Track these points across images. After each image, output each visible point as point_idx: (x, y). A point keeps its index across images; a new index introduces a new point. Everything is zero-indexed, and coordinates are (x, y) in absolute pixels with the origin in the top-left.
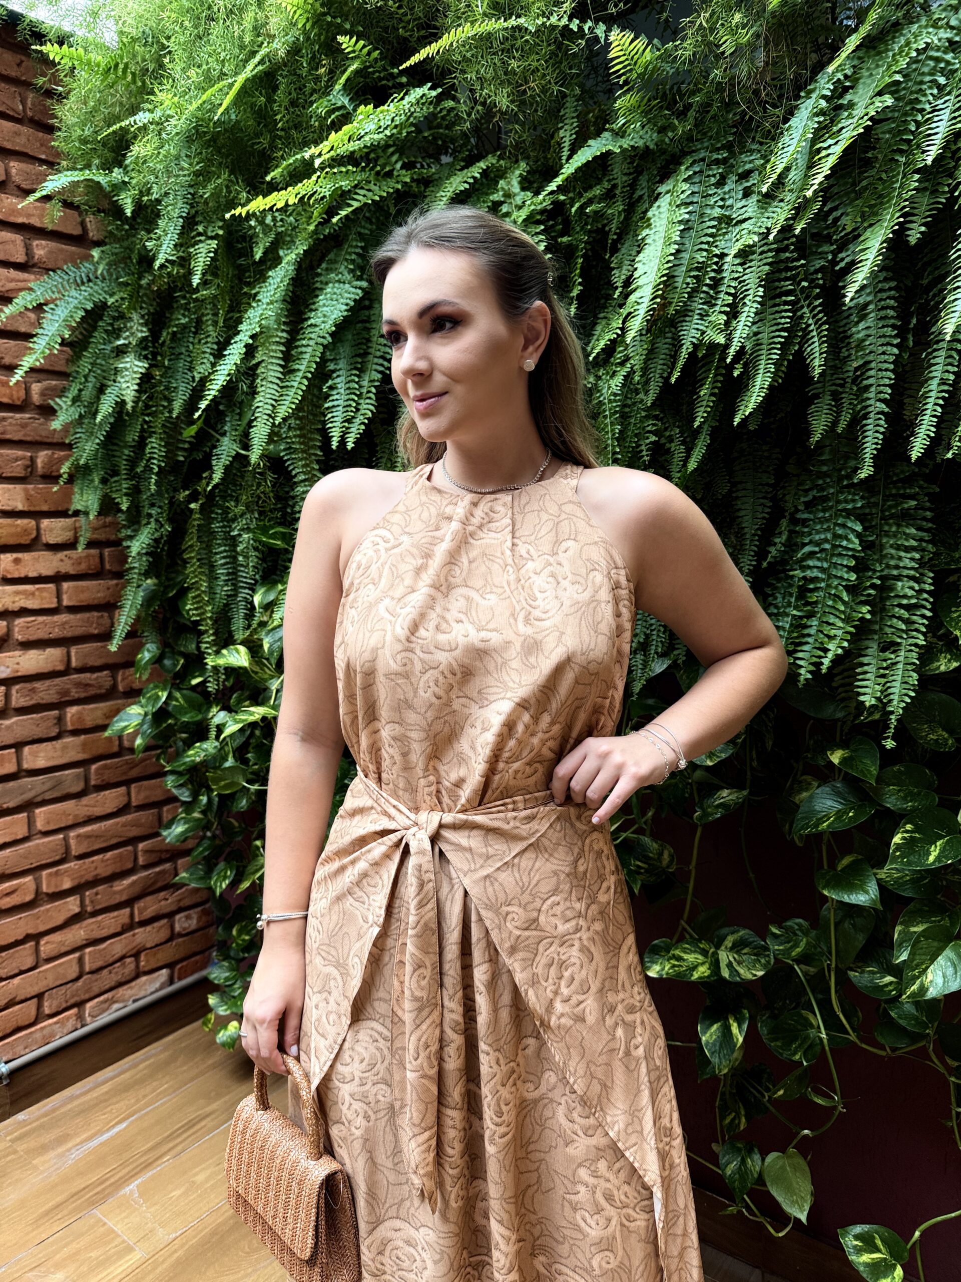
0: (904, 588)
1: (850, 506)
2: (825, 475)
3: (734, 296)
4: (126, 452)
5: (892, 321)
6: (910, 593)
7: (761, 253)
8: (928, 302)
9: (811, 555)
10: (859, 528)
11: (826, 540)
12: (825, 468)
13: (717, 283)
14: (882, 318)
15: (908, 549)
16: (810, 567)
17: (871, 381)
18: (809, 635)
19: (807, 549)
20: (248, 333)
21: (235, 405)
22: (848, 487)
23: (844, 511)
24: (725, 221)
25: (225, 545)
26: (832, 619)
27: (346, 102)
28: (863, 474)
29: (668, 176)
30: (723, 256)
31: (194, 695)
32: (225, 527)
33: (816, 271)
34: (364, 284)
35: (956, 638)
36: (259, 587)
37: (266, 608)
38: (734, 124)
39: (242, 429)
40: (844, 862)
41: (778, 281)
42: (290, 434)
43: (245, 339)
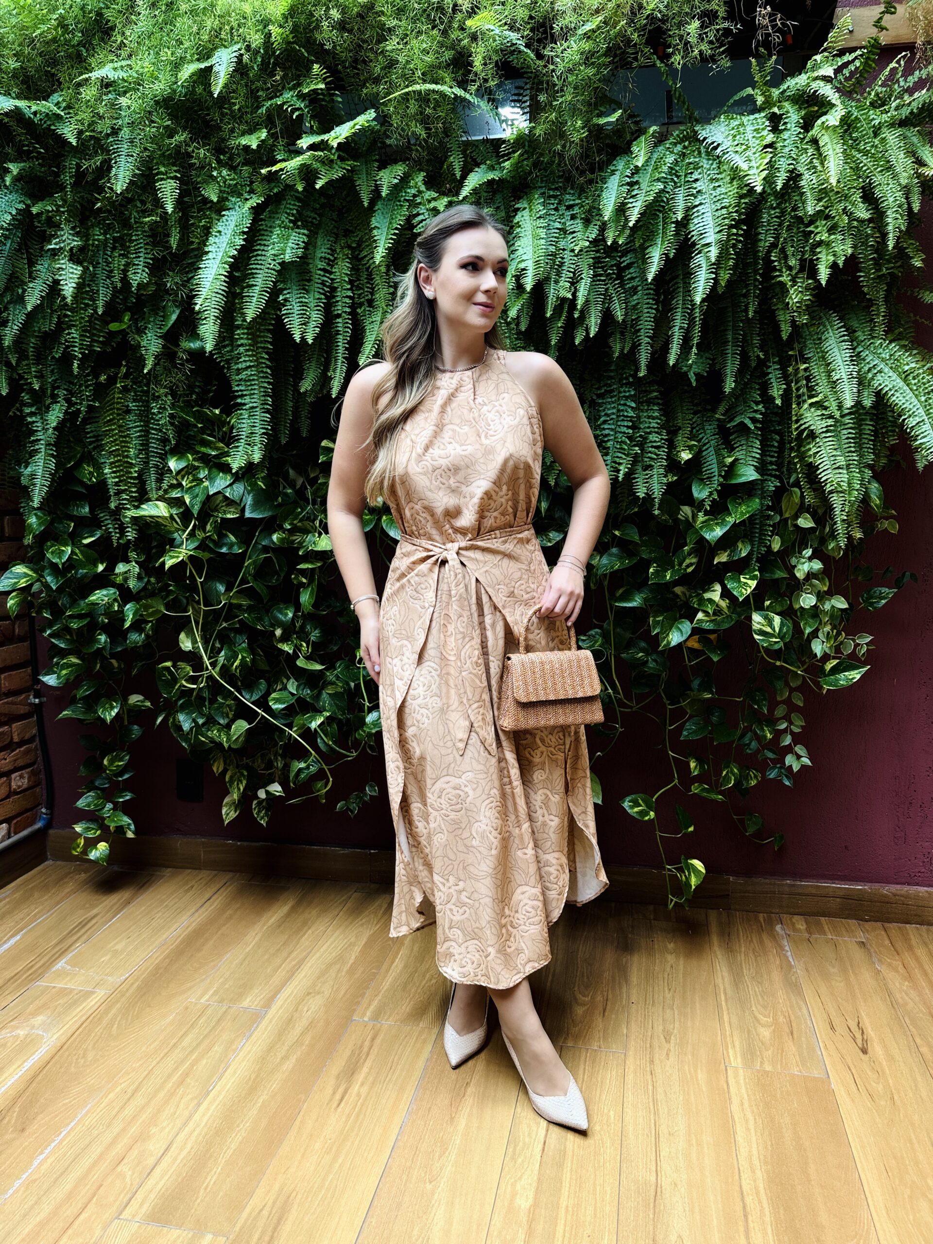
0: (653, 437)
1: (627, 394)
2: (611, 378)
5: (652, 297)
6: (657, 440)
7: (587, 252)
9: (605, 422)
10: (633, 405)
11: (613, 414)
12: (612, 374)
13: (562, 264)
14: (647, 294)
15: (654, 418)
16: (604, 429)
17: (641, 327)
19: (602, 419)
20: (221, 254)
21: (159, 309)
22: (626, 384)
23: (624, 396)
24: (563, 231)
25: (141, 421)
26: (620, 455)
27: (302, 105)
28: (641, 374)
29: (518, 198)
30: (564, 250)
31: (90, 551)
32: (141, 406)
33: (612, 266)
34: (306, 232)
35: (680, 462)
36: (169, 456)
37: (178, 473)
38: (559, 177)
39: (167, 328)
40: (620, 591)
41: (595, 268)
42: (238, 332)
43: (220, 258)
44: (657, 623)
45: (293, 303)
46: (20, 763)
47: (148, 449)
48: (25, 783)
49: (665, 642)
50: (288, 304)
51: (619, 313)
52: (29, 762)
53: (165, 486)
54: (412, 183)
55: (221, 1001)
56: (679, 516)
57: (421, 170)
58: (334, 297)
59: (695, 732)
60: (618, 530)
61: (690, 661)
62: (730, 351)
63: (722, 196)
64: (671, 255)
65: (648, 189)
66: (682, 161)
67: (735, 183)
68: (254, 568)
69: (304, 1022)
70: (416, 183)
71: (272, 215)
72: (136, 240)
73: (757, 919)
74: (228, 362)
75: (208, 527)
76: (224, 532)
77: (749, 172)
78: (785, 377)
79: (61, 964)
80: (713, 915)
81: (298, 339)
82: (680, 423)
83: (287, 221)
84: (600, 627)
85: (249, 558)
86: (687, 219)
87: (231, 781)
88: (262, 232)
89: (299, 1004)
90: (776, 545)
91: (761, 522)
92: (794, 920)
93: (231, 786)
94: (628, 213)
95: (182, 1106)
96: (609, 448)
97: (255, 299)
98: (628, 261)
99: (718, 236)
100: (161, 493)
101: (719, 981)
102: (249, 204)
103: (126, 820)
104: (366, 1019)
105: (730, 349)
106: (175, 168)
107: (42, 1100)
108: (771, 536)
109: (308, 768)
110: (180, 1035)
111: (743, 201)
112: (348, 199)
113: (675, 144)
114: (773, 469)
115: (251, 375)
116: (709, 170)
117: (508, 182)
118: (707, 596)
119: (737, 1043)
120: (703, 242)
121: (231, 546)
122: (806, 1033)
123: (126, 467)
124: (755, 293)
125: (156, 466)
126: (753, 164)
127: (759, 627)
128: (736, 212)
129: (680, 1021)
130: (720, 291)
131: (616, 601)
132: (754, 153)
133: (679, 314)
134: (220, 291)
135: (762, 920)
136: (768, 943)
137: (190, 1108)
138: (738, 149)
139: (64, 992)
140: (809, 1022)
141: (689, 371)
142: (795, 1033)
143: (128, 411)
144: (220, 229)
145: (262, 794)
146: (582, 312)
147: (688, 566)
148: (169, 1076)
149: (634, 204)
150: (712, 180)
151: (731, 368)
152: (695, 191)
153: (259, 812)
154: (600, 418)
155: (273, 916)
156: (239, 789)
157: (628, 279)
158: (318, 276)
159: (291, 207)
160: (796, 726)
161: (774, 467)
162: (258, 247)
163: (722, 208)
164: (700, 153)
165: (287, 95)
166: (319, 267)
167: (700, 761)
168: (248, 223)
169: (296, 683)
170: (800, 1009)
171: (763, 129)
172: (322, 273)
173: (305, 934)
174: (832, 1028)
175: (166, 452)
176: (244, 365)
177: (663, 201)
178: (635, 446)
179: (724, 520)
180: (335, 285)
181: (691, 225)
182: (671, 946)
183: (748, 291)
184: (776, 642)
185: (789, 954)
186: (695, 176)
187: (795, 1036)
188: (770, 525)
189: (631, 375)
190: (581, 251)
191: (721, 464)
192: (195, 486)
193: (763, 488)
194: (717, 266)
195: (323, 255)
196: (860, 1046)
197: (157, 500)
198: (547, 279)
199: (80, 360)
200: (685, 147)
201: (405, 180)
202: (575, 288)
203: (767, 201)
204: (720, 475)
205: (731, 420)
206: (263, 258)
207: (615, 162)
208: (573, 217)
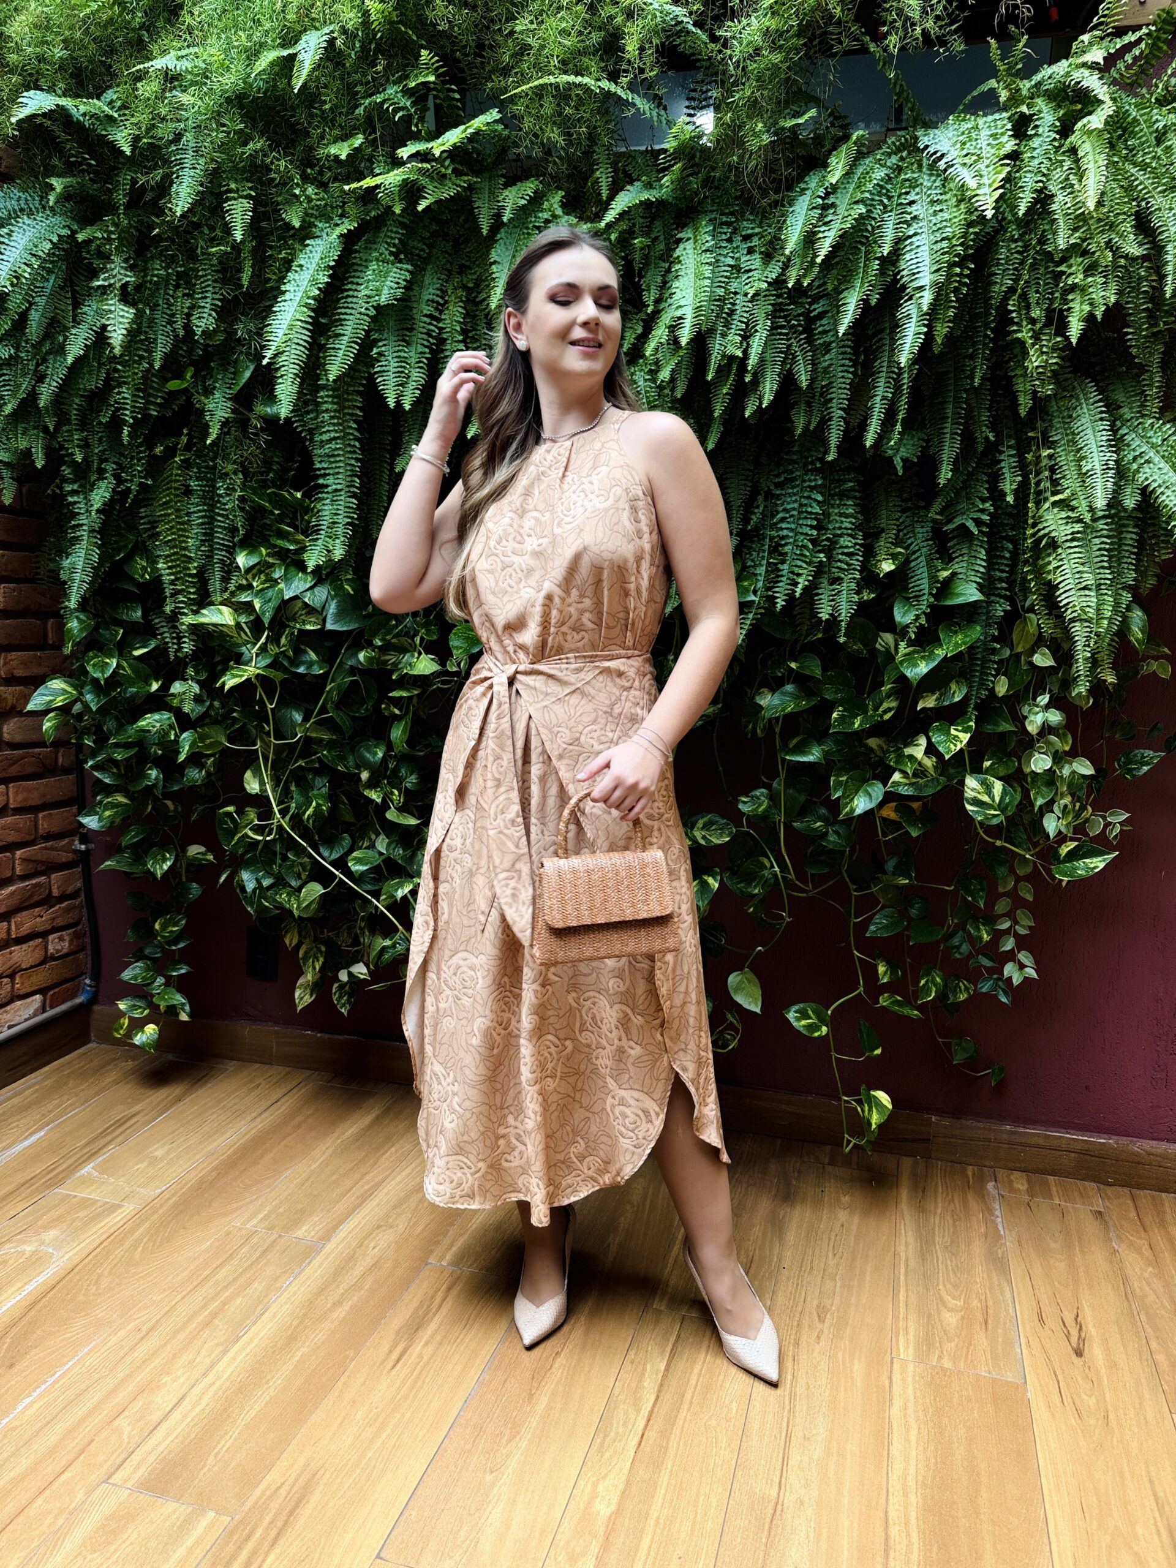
0: (845, 541)
1: (813, 484)
2: (794, 462)
3: (747, 324)
4: (77, 401)
5: (848, 356)
6: (850, 544)
7: (765, 296)
8: (871, 346)
9: (783, 519)
10: (820, 498)
11: (794, 509)
12: (795, 457)
13: (732, 312)
14: (842, 353)
15: (847, 516)
16: (782, 529)
17: (832, 396)
18: (782, 576)
19: (780, 515)
20: (300, 294)
21: (229, 364)
22: (812, 470)
23: (809, 487)
24: (736, 268)
25: (204, 504)
26: (799, 563)
27: (408, 104)
28: (830, 458)
29: (682, 226)
30: (736, 293)
31: (141, 665)
32: (205, 486)
33: (799, 315)
34: (409, 267)
35: (878, 574)
36: (237, 550)
37: (249, 570)
38: (736, 198)
39: (238, 388)
40: (795, 741)
41: (775, 317)
42: (322, 394)
43: (298, 299)
44: (839, 784)
45: (390, 358)
46: (60, 922)
47: (212, 540)
48: (65, 946)
49: (847, 809)
50: (383, 359)
51: (803, 378)
52: (71, 921)
53: (232, 587)
54: (546, 205)
55: (271, 1228)
56: (878, 646)
57: (559, 188)
58: (443, 351)
59: (885, 927)
60: (796, 661)
61: (885, 835)
62: (948, 430)
63: (944, 224)
64: (873, 302)
65: (846, 214)
66: (896, 177)
67: (962, 206)
68: (338, 694)
69: (368, 1261)
70: (551, 205)
71: (369, 246)
72: (203, 276)
73: (964, 1173)
74: (311, 432)
75: (283, 641)
76: (303, 647)
77: (978, 192)
78: (1023, 467)
79: (88, 1169)
80: (907, 1163)
81: (391, 403)
82: (883, 523)
83: (387, 253)
84: (768, 787)
85: (332, 681)
86: (896, 253)
87: (306, 958)
88: (356, 267)
89: (365, 1238)
90: (1002, 687)
91: (983, 657)
92: (1012, 1178)
93: (305, 964)
94: (816, 246)
95: (204, 1352)
96: (786, 553)
97: (341, 352)
98: (820, 310)
99: (935, 277)
100: (226, 595)
101: (901, 1249)
102: (338, 231)
103: (179, 999)
104: (444, 1263)
105: (948, 427)
106: (250, 185)
107: (39, 1332)
108: (995, 676)
109: (394, 946)
110: (215, 1266)
111: (971, 230)
112: (466, 226)
113: (889, 155)
114: (1003, 588)
115: (337, 449)
116: (930, 188)
117: (671, 204)
118: (908, 751)
119: (911, 1331)
120: (915, 284)
121: (310, 664)
122: (1005, 1323)
123: (183, 562)
124: (984, 353)
125: (222, 562)
126: (985, 180)
127: (973, 794)
128: (961, 244)
129: (842, 1296)
130: (936, 350)
131: (787, 754)
132: (988, 166)
133: (882, 380)
134: (301, 342)
135: (970, 1173)
136: (974, 1204)
137: (214, 1355)
138: (967, 160)
139: (85, 1203)
140: (1011, 1310)
141: (895, 455)
142: (990, 1322)
143: (188, 492)
144: (302, 262)
145: (343, 976)
146: (755, 375)
147: (885, 712)
148: (195, 1314)
149: (826, 234)
150: (933, 202)
151: (948, 452)
152: (908, 217)
153: (340, 997)
154: (778, 513)
155: (351, 1127)
156: (314, 968)
157: (820, 333)
158: (422, 324)
159: (394, 234)
160: (1023, 926)
161: (1004, 585)
162: (350, 286)
163: (943, 239)
164: (920, 166)
165: (391, 90)
166: (425, 312)
167: (891, 964)
168: (335, 254)
169: (387, 840)
170: (1002, 1292)
171: (1002, 134)
172: (427, 320)
173: (386, 1152)
174: (1041, 1320)
175: (235, 545)
176: (325, 437)
177: (867, 230)
178: (820, 551)
179: (932, 652)
180: (445, 336)
181: (902, 263)
182: (846, 1199)
183: (975, 351)
184: (995, 816)
185: (999, 1220)
186: (911, 197)
187: (990, 1326)
188: (994, 662)
189: (818, 459)
190: (756, 294)
191: (933, 578)
192: (267, 588)
193: (988, 612)
194: (932, 316)
195: (431, 297)
196: (1075, 1346)
197: (221, 604)
198: (712, 331)
199: (131, 426)
200: (902, 159)
201: (536, 200)
202: (748, 344)
203: (1006, 231)
204: (930, 594)
205: (950, 521)
206: (354, 300)
207: (807, 179)
208: (750, 251)
